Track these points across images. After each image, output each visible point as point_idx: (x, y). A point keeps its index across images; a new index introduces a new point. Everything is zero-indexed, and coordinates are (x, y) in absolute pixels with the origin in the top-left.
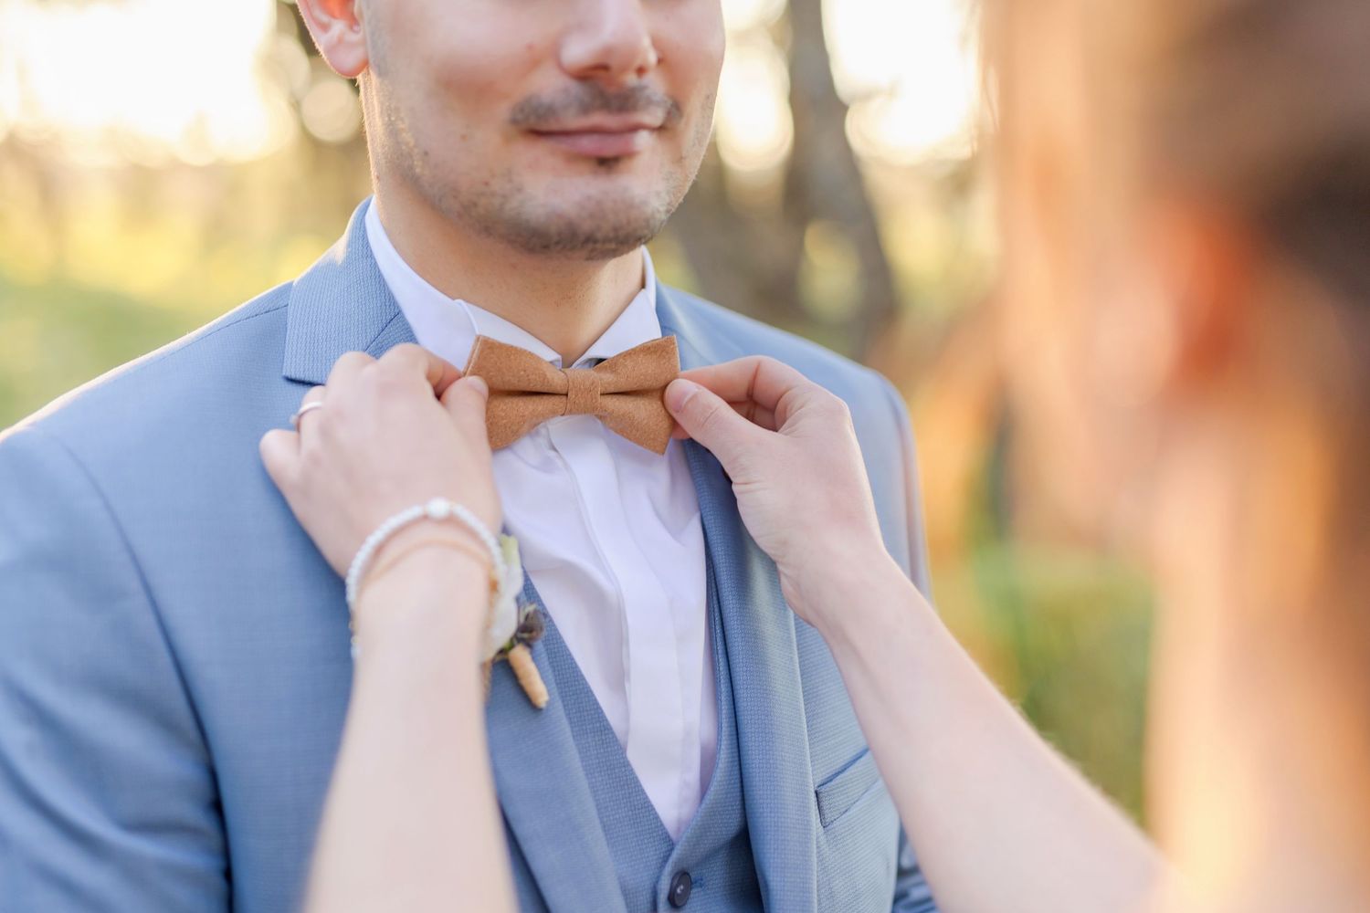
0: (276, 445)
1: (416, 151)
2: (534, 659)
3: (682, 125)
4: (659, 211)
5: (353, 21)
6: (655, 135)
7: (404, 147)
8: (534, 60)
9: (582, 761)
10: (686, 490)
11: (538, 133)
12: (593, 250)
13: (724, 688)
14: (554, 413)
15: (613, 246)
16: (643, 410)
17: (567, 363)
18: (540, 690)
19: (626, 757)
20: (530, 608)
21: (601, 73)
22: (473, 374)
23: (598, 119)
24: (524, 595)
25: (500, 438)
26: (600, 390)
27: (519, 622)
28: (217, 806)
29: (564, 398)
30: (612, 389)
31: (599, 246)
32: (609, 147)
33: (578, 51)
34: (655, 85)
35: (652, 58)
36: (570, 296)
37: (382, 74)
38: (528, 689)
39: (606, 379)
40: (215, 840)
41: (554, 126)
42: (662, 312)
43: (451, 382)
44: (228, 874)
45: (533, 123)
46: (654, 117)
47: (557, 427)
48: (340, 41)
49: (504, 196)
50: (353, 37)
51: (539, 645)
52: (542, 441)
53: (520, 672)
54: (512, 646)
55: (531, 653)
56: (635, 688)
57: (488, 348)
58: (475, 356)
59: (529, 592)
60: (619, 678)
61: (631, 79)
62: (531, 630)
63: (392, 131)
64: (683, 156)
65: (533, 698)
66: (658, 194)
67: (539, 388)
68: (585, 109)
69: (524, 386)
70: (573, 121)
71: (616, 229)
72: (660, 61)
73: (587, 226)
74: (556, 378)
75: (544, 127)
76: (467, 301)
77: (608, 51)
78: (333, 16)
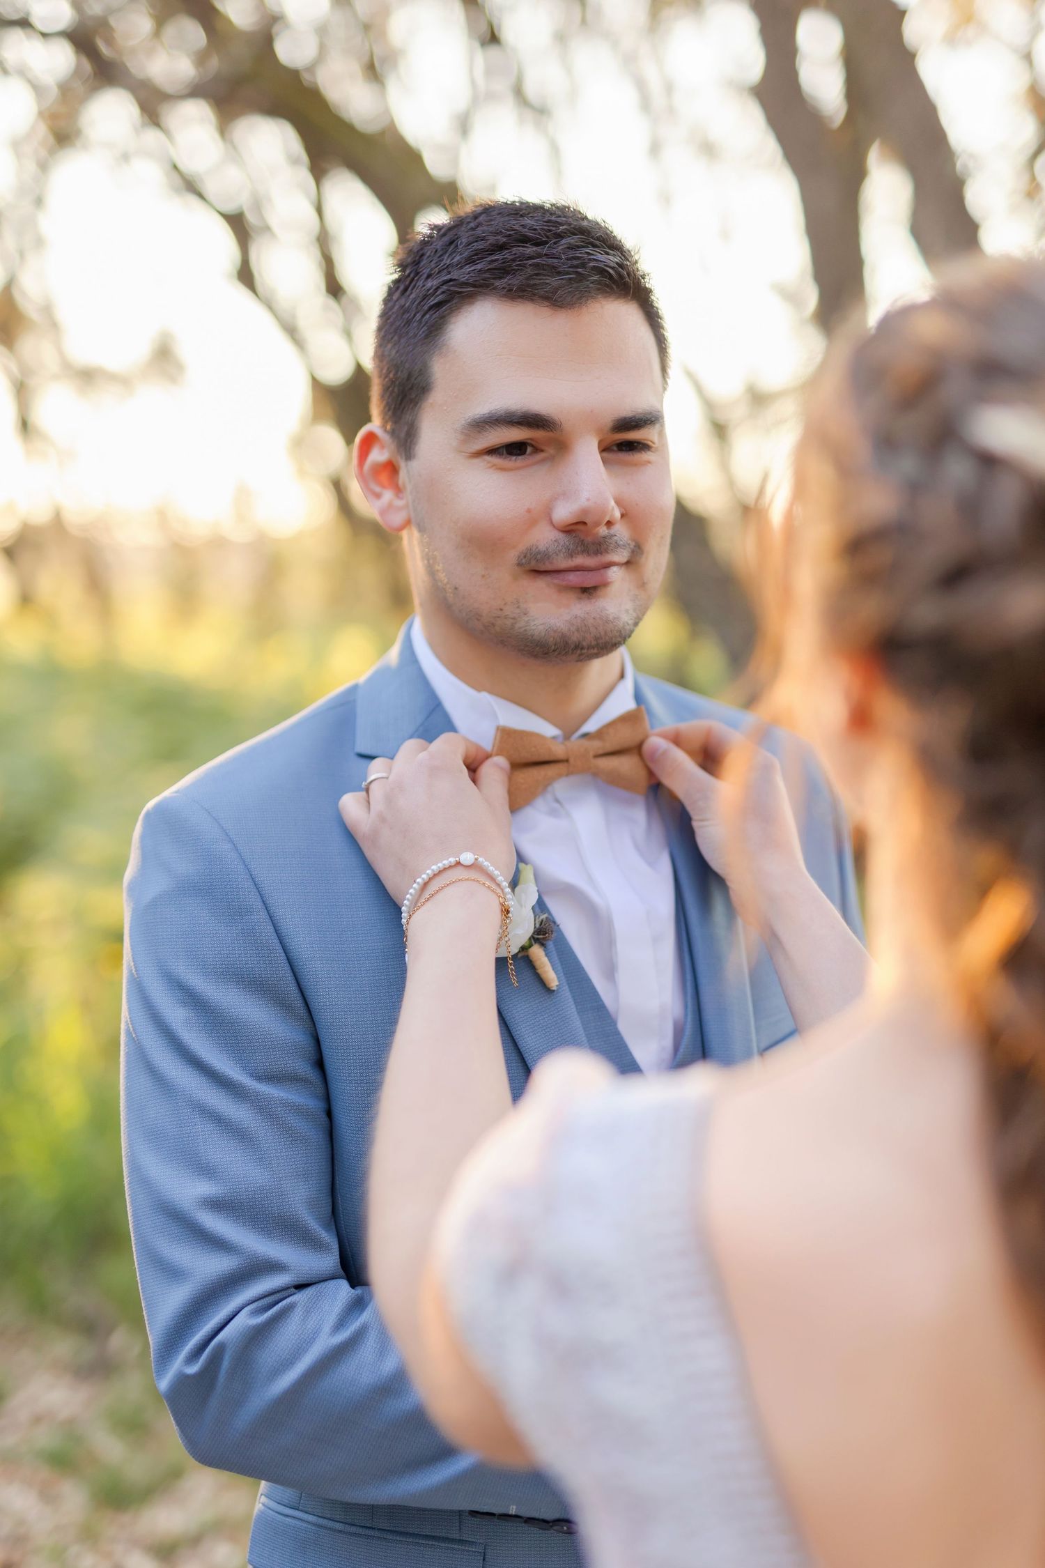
0: (350, 804)
1: (448, 586)
2: (546, 955)
3: (643, 560)
4: (628, 624)
5: (398, 490)
6: (623, 568)
7: (440, 584)
8: (530, 521)
9: (585, 1031)
10: (658, 831)
11: (537, 572)
12: (580, 655)
13: (689, 977)
14: (560, 776)
15: (595, 651)
16: (626, 765)
17: (567, 736)
18: (552, 977)
19: (617, 1029)
20: (544, 916)
21: (581, 527)
22: (497, 754)
23: (579, 560)
24: (537, 906)
25: (517, 801)
26: (591, 754)
27: (535, 927)
28: (320, 1064)
29: (566, 764)
30: (601, 752)
31: (584, 651)
32: (588, 580)
33: (564, 512)
34: (621, 532)
35: (617, 514)
36: (567, 687)
37: (421, 530)
38: (544, 976)
39: (596, 745)
40: (320, 1089)
41: (549, 567)
42: (638, 697)
43: (481, 762)
44: (329, 1113)
45: (533, 565)
46: (621, 556)
47: (561, 787)
48: (390, 506)
49: (514, 618)
50: (399, 503)
51: (550, 944)
52: (549, 796)
53: (537, 964)
54: (531, 946)
55: (545, 951)
56: (622, 976)
57: (507, 737)
58: (497, 741)
59: (540, 906)
60: (610, 971)
61: (603, 531)
62: (544, 933)
63: (431, 572)
64: (645, 581)
65: (547, 983)
66: (627, 611)
67: (547, 758)
68: (571, 555)
69: (536, 759)
70: (563, 563)
71: (596, 639)
72: (622, 516)
73: (575, 638)
74: (559, 750)
75: (542, 568)
76: (491, 692)
77: (585, 511)
78: (383, 487)
